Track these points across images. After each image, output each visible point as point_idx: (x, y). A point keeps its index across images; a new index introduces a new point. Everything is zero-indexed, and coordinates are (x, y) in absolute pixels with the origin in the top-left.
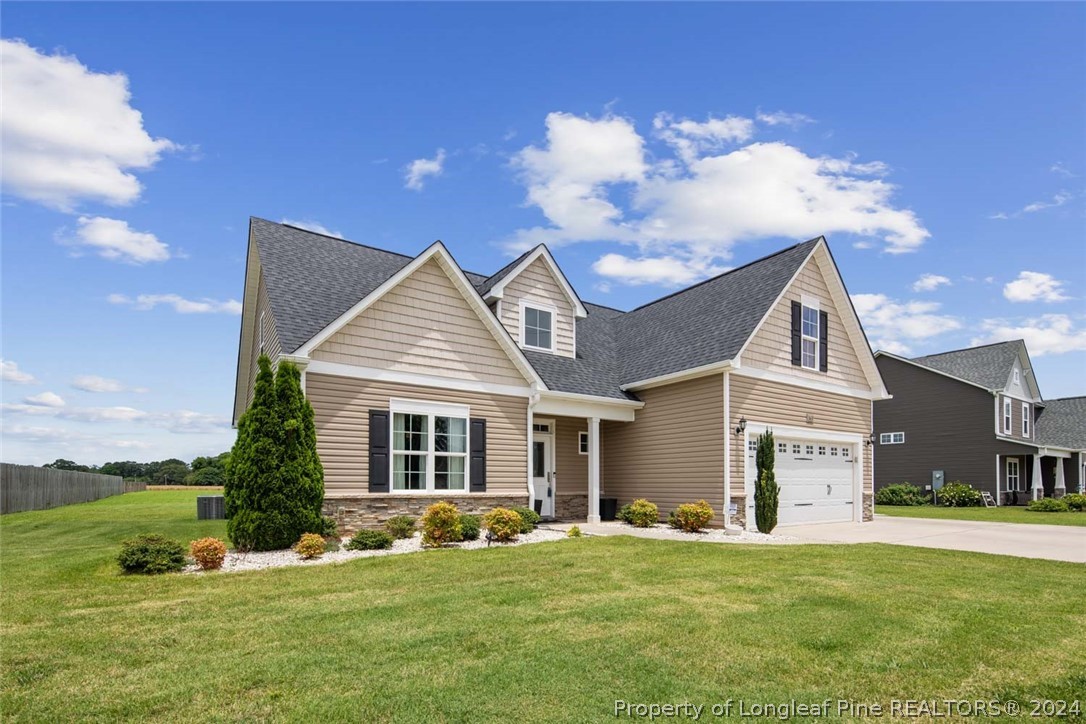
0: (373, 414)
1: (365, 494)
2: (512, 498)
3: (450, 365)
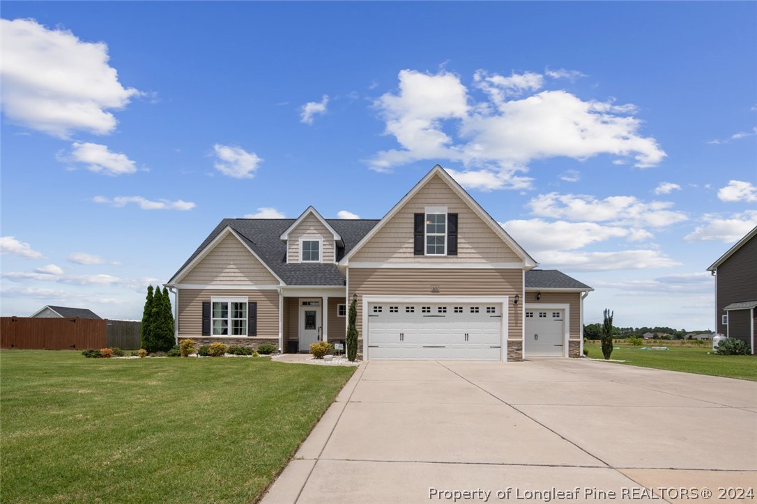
0: (204, 303)
1: (201, 336)
2: (270, 340)
3: (239, 279)
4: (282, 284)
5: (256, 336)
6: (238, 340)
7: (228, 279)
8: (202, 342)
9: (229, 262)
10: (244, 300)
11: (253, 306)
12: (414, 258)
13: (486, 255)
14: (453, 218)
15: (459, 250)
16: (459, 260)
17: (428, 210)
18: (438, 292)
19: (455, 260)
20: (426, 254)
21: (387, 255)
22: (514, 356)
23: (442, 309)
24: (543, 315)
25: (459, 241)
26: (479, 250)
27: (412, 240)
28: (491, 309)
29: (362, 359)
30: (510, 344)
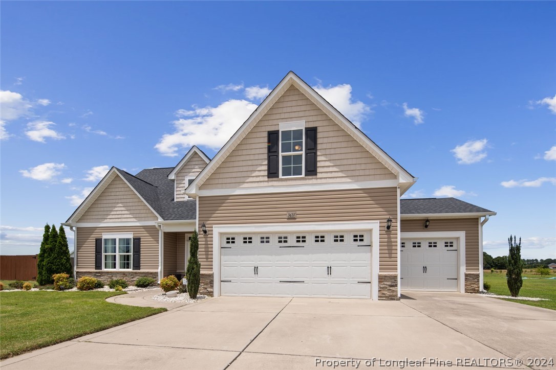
0: (97, 240)
1: (94, 270)
2: (151, 273)
3: (125, 216)
4: (160, 220)
5: (140, 270)
6: (124, 273)
7: (117, 216)
8: (95, 275)
9: (117, 201)
10: (130, 236)
11: (137, 241)
12: (268, 181)
13: (350, 173)
14: (312, 133)
15: (319, 170)
16: (319, 181)
17: (283, 127)
18: (295, 218)
19: (314, 181)
20: (281, 176)
21: (238, 180)
22: (387, 293)
23: (301, 239)
24: (433, 245)
25: (319, 158)
26: (342, 168)
27: (266, 162)
28: (358, 238)
29: (212, 296)
30: (381, 279)
